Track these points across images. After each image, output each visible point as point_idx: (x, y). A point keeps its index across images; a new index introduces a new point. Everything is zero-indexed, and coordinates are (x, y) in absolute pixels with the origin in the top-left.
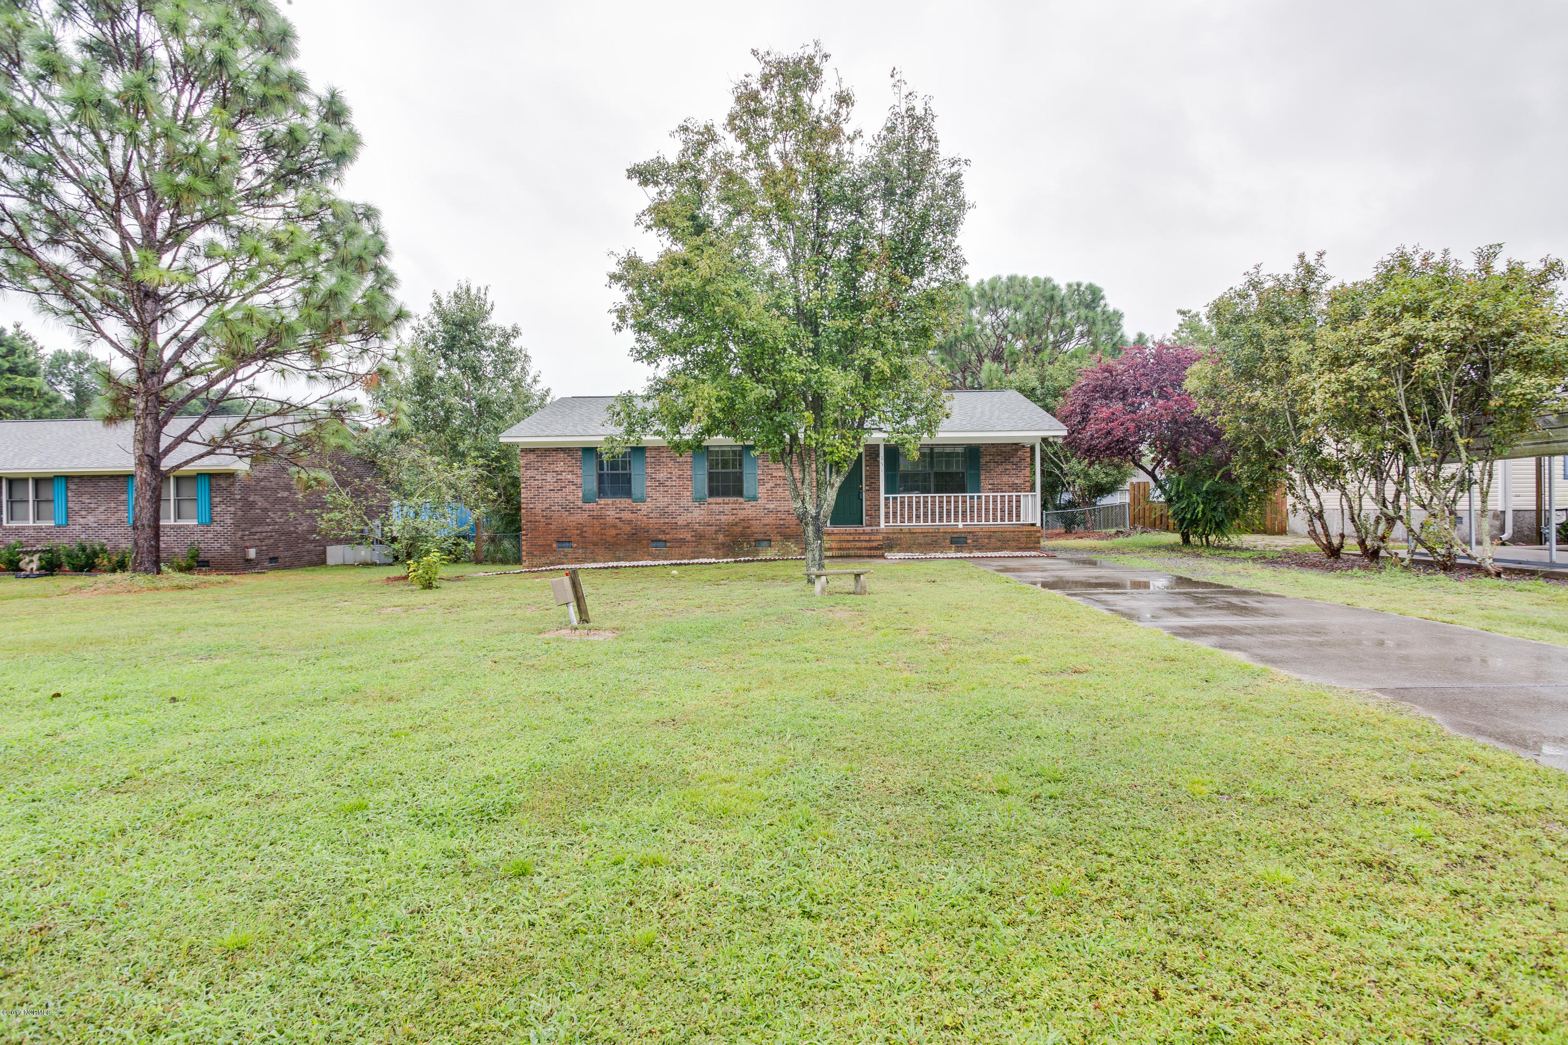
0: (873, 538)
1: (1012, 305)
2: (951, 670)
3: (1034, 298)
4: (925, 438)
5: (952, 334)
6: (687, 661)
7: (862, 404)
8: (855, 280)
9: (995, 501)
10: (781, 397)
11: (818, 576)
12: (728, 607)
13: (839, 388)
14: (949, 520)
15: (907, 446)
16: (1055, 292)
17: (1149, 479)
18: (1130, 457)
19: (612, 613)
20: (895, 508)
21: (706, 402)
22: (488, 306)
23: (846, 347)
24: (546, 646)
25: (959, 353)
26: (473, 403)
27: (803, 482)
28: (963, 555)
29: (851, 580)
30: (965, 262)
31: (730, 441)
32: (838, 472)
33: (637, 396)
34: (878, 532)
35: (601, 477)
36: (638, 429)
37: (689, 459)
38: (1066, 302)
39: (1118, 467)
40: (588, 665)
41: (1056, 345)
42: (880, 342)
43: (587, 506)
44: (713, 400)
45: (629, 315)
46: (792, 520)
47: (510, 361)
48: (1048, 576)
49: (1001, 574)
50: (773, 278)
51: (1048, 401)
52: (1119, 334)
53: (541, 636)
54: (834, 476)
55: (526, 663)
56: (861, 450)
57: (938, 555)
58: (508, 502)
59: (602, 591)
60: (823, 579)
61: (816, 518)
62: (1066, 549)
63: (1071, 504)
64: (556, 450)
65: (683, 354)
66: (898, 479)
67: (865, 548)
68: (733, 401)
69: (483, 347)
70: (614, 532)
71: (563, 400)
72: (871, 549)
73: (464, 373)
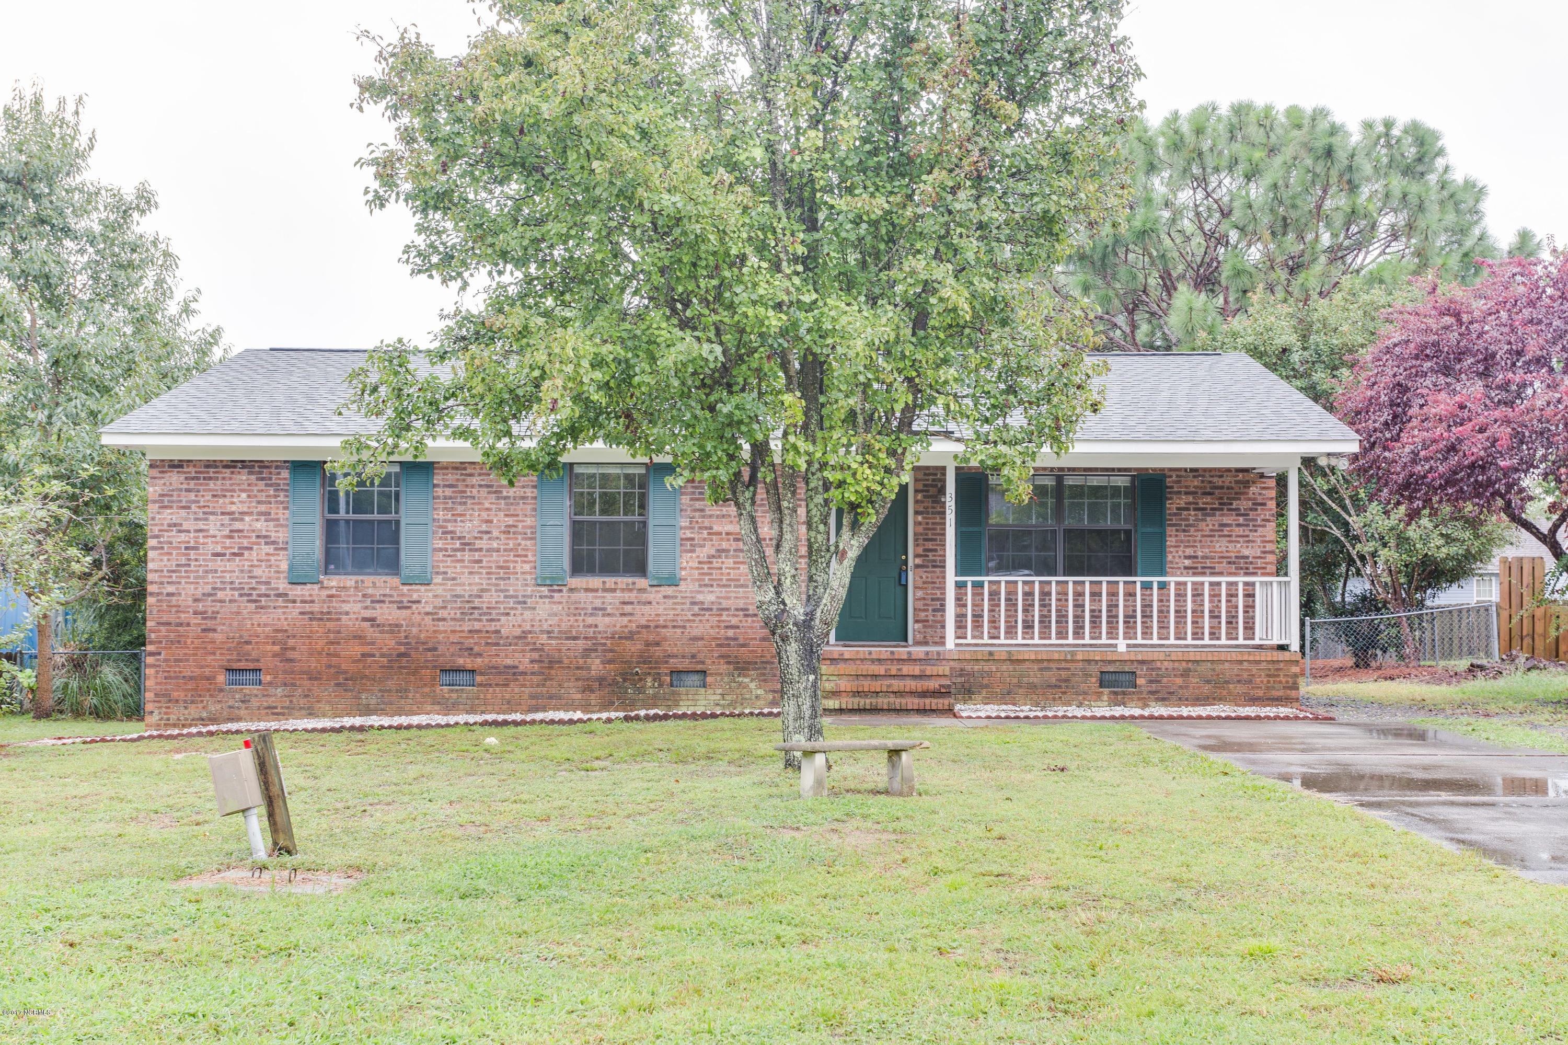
0: (929, 670)
1: (1241, 168)
2: (1100, 969)
3: (1288, 153)
4: (1046, 455)
5: (1107, 229)
6: (512, 941)
7: (909, 380)
8: (899, 109)
9: (1198, 595)
10: (734, 359)
11: (809, 754)
12: (608, 821)
13: (859, 344)
14: (1096, 635)
15: (1006, 471)
16: (1335, 140)
17: (1543, 551)
18: (1500, 502)
19: (346, 831)
20: (977, 605)
21: (569, 369)
22: (82, 142)
23: (877, 255)
24: (192, 908)
25: (1122, 271)
26: (43, 356)
27: (778, 546)
28: (1127, 712)
29: (881, 762)
30: (1139, 74)
31: (621, 453)
32: (855, 526)
33: (417, 351)
34: (940, 659)
35: (331, 528)
36: (419, 424)
37: (529, 492)
38: (1360, 160)
39: (1473, 524)
40: (286, 952)
41: (1336, 254)
42: (949, 246)
43: (298, 591)
44: (585, 363)
45: (403, 172)
46: (754, 629)
47: (131, 264)
48: (1317, 763)
49: (1212, 756)
50: (720, 100)
51: (1316, 377)
52: (1477, 232)
53: (181, 885)
54: (846, 533)
55: (144, 946)
56: (906, 478)
57: (1073, 711)
58: (115, 579)
59: (327, 781)
60: (820, 759)
61: (806, 625)
62: (1355, 703)
63: (1368, 603)
64: (232, 465)
65: (521, 263)
66: (985, 542)
67: (912, 693)
68: (629, 366)
69: (66, 231)
70: (357, 650)
71: (251, 356)
72: (924, 694)
73: (22, 289)
